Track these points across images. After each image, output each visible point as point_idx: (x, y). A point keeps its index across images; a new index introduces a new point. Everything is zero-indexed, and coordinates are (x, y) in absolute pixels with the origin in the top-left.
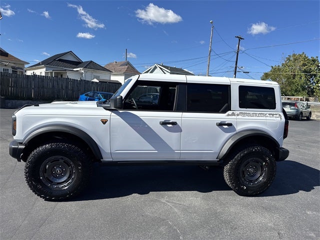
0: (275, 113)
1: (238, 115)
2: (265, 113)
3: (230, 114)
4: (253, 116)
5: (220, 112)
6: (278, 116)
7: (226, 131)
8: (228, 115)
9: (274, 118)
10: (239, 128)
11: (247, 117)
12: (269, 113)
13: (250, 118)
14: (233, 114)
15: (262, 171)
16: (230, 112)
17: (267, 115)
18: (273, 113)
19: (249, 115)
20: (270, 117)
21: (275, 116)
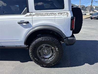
0: (63, 12)
1: (34, 15)
2: (55, 12)
3: (28, 15)
4: (45, 16)
5: (22, 14)
6: (66, 13)
7: (25, 27)
8: (27, 16)
9: (62, 16)
10: (34, 25)
11: (40, 17)
12: (58, 12)
13: (42, 17)
14: (30, 15)
15: (52, 53)
16: (28, 14)
17: (57, 14)
18: (61, 12)
19: (42, 15)
20: (59, 15)
21: (63, 14)
